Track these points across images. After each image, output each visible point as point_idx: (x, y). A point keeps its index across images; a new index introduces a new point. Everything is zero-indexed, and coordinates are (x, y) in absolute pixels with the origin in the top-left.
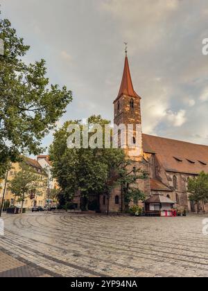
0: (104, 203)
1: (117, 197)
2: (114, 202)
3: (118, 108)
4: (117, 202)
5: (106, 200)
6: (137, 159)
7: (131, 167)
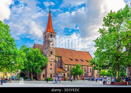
0: (39, 77)
1: (44, 75)
2: (43, 76)
3: (45, 38)
4: (44, 77)
5: (40, 76)
6: (53, 60)
7: (50, 64)
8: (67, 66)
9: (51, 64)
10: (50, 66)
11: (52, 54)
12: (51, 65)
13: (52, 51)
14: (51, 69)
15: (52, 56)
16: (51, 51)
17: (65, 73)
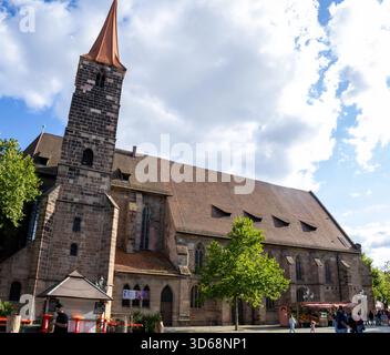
6: (90, 200)
7: (70, 217)
8: (192, 246)
9: (78, 221)
10: (69, 230)
11: (90, 164)
12: (77, 228)
13: (94, 147)
14: (74, 249)
15: (90, 174)
16: (86, 146)
17: (173, 285)
